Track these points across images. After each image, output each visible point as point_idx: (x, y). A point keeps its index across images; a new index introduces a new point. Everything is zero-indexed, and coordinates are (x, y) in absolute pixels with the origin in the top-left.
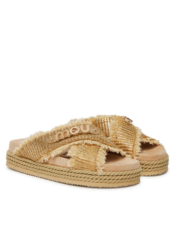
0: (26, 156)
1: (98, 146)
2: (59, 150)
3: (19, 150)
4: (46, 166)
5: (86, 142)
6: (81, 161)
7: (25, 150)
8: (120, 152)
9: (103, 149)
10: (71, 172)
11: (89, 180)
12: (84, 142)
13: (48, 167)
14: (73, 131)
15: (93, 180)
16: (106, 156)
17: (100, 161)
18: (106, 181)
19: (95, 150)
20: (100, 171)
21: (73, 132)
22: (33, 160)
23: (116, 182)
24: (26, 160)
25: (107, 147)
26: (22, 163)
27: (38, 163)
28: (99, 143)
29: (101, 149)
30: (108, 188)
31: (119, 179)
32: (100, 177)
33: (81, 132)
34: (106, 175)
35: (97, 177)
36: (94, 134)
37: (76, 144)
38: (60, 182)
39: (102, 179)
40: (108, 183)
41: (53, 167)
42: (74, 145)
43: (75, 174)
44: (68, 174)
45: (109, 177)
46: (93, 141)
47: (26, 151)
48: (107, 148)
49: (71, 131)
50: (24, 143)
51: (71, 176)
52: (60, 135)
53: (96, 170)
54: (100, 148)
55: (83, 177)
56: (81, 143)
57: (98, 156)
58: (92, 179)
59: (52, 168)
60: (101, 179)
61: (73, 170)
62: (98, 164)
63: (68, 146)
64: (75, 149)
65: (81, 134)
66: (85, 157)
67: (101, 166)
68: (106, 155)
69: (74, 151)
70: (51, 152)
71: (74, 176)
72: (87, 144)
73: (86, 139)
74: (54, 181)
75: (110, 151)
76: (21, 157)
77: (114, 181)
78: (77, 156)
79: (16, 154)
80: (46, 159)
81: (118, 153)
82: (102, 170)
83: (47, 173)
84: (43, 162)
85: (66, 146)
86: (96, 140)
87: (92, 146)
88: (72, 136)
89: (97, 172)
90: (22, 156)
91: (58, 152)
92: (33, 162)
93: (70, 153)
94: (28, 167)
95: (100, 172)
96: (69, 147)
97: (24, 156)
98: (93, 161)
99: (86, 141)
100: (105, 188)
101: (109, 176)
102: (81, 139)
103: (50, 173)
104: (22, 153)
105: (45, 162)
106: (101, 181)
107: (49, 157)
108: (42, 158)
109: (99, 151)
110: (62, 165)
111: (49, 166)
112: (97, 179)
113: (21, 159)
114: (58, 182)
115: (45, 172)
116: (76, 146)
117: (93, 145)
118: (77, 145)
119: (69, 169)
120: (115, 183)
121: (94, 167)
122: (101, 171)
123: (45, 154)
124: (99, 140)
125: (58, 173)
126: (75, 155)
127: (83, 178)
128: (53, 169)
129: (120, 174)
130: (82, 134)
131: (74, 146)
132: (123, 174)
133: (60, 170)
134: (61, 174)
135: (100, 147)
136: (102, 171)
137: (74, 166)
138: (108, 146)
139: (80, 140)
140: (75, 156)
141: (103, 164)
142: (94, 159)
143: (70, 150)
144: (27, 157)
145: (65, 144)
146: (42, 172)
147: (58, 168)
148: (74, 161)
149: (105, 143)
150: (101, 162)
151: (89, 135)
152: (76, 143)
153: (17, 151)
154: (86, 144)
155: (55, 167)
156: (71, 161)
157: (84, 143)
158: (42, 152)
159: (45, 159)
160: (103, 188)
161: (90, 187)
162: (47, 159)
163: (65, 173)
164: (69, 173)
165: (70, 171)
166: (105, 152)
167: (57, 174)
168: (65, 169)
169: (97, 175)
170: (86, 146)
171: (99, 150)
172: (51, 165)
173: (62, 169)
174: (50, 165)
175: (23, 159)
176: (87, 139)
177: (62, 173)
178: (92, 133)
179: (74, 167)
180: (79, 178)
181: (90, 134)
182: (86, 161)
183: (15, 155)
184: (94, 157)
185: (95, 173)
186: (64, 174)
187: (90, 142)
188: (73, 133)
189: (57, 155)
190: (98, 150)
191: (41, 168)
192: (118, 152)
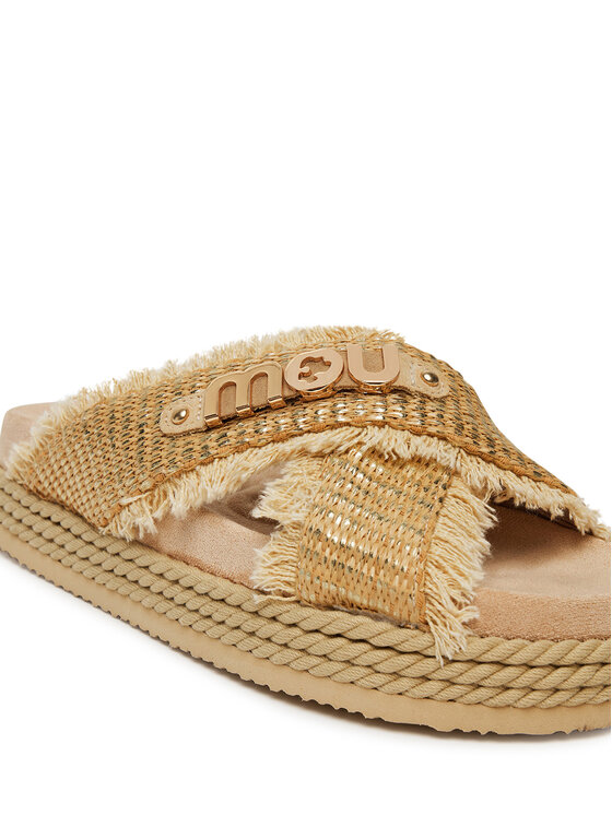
0: (59, 492)
1: (446, 469)
2: (215, 481)
3: (27, 459)
4: (146, 558)
5: (375, 441)
6: (334, 557)
7: (53, 460)
8: (567, 511)
9: (473, 490)
10: (274, 619)
11: (378, 680)
12: (360, 444)
13: (155, 569)
14: (306, 369)
15: (403, 684)
16: (489, 535)
17: (455, 568)
18: (481, 693)
19: (422, 494)
20: (445, 633)
21: (301, 376)
22: (85, 515)
23: (544, 705)
24: (57, 514)
25: (494, 477)
26: (39, 525)
27: (110, 541)
28: (454, 452)
29: (459, 488)
30: (492, 736)
31: (564, 686)
32: (449, 672)
33: (346, 382)
34: (482, 659)
35: (426, 666)
36: (425, 398)
37: (314, 449)
38: (210, 665)
39: (460, 680)
40: (495, 707)
41: (178, 569)
42: (304, 452)
43: (295, 632)
44: (252, 624)
45: (504, 675)
46: (417, 440)
47: (56, 467)
48: (495, 485)
49: (293, 370)
50: (50, 424)
51: (269, 639)
52: (231, 389)
53: (423, 626)
54: (455, 481)
55: (341, 655)
56: (343, 449)
57: (441, 532)
58: (397, 675)
59: (170, 576)
60: (450, 682)
61: (288, 607)
62: (440, 586)
63: (268, 460)
64: (307, 481)
65: (345, 391)
66: (363, 532)
67: (460, 599)
68: (489, 524)
69: (296, 494)
70: (170, 488)
71: (286, 645)
72: (381, 456)
73: (374, 423)
74: (178, 649)
75: (512, 499)
76: (38, 494)
77: (533, 695)
78: (316, 522)
79: (17, 477)
80: (146, 522)
81: (558, 517)
82: (460, 627)
83: (149, 600)
84: (130, 537)
85: (256, 460)
86: (433, 430)
87: (410, 471)
88: (294, 400)
89: (427, 637)
90: (40, 488)
91: (205, 492)
92: (84, 527)
93: (275, 505)
94: (62, 552)
95: (450, 638)
96: (276, 463)
97: (49, 490)
98: (410, 564)
99: (374, 437)
100: (475, 735)
101: (502, 665)
102: (348, 424)
103: (163, 606)
104: (42, 477)
105: (141, 535)
106: (454, 691)
107: (159, 514)
108: (124, 513)
109: (450, 501)
110: (225, 569)
111: (160, 563)
112: (425, 678)
113: (36, 505)
114: (200, 660)
115: (138, 594)
116: (315, 464)
117: (417, 460)
118: (320, 455)
119: (264, 598)
120: (536, 712)
121: (412, 603)
122: (456, 634)
123: (141, 492)
124: (451, 430)
125: (203, 611)
126: (299, 517)
127: (342, 666)
128: (177, 582)
129: (572, 658)
130: (352, 391)
131: (305, 461)
132: (590, 660)
133: (214, 595)
134: (217, 617)
135: (457, 473)
136: (460, 633)
137: (288, 583)
138: (501, 472)
139: (341, 425)
140: (297, 526)
141: (467, 585)
142: (414, 553)
143: (278, 481)
144: (64, 498)
145: (249, 445)
146: (125, 588)
147: (204, 582)
148: (291, 554)
149: (485, 450)
150: (456, 576)
151: (391, 398)
152: (316, 442)
153: (22, 463)
154: (374, 453)
155: (191, 575)
156: (275, 549)
157: (364, 448)
158: (127, 484)
159: (139, 521)
160: (457, 734)
161: (378, 722)
162: (150, 524)
163: (237, 618)
164: (263, 622)
165: (269, 612)
166: (480, 505)
167: (196, 616)
168: (237, 594)
169: (429, 652)
170: (373, 465)
171: (450, 491)
172: (170, 556)
173: (222, 588)
174: (165, 559)
175: (46, 509)
176: (381, 425)
177: (221, 612)
178: (413, 389)
179: (289, 589)
180: (316, 661)
181: (402, 392)
182: (365, 558)
183: (15, 480)
184: (418, 538)
185: (418, 641)
186: (231, 622)
187: (396, 442)
188: (303, 386)
189: (204, 503)
190: (441, 493)
191: (122, 568)
192: (557, 512)
